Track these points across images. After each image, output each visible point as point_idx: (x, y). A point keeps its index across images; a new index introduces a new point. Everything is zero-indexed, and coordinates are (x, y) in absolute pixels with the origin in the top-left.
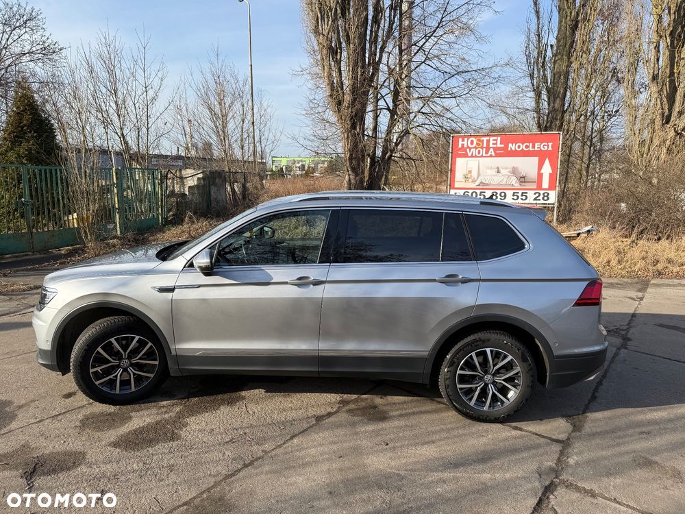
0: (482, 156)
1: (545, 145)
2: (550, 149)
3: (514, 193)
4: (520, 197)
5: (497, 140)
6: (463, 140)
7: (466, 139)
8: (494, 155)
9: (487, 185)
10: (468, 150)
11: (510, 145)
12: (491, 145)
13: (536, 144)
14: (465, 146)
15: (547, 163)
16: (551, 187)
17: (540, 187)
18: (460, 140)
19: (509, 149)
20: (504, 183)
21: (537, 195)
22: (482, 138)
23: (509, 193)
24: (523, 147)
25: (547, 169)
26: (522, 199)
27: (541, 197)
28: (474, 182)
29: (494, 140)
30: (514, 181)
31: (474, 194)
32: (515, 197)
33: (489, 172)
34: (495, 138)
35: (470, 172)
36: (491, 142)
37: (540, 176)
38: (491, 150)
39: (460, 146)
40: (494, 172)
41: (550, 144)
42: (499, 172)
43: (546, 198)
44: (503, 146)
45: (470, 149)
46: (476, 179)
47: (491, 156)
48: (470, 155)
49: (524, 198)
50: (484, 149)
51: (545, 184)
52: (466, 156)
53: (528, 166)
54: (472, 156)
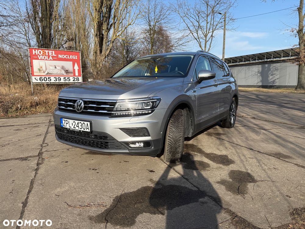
0: (46, 60)
1: (74, 57)
2: (76, 58)
3: (64, 78)
4: (67, 80)
5: (52, 52)
6: (35, 51)
7: (37, 50)
8: (52, 59)
9: (51, 74)
10: (38, 56)
11: (59, 55)
12: (50, 55)
13: (71, 56)
14: (37, 54)
15: (76, 64)
16: (79, 75)
17: (74, 75)
18: (33, 50)
19: (59, 57)
20: (59, 73)
21: (74, 78)
22: (45, 51)
23: (62, 78)
24: (65, 57)
25: (76, 67)
26: (68, 81)
27: (76, 80)
28: (44, 72)
29: (51, 52)
30: (63, 72)
31: (45, 78)
32: (65, 80)
33: (51, 68)
34: (52, 51)
35: (41, 67)
36: (50, 53)
37: (74, 70)
38: (51, 57)
39: (34, 54)
40: (53, 68)
41: (76, 56)
42: (56, 68)
43: (78, 80)
44: (56, 55)
45: (40, 55)
46: (45, 70)
47: (51, 60)
48: (40, 58)
49: (69, 80)
50: (47, 56)
51: (77, 74)
52: (38, 59)
53: (68, 65)
54: (41, 59)
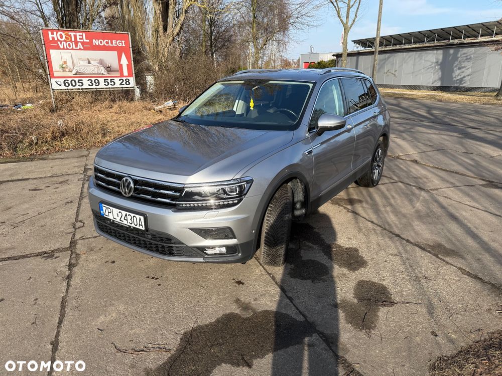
0: (73, 49)
1: (119, 42)
2: (124, 45)
3: (105, 80)
4: (110, 83)
5: (82, 36)
6: (52, 34)
7: (55, 33)
8: (82, 48)
9: (83, 74)
10: (59, 42)
11: (94, 41)
12: (78, 40)
13: (114, 41)
14: (56, 39)
15: (123, 56)
16: (130, 75)
17: (122, 75)
18: (50, 33)
19: (94, 44)
20: (95, 71)
21: (121, 81)
22: (70, 33)
23: (101, 80)
24: (104, 43)
25: (124, 61)
26: (111, 84)
27: (124, 83)
28: (70, 71)
29: (80, 35)
30: (103, 70)
31: (73, 82)
32: (107, 84)
33: (82, 63)
34: (81, 34)
35: (65, 63)
36: (78, 37)
37: (121, 66)
38: (79, 44)
39: (51, 39)
40: (86, 63)
41: (123, 42)
42: (89, 63)
43: (128, 83)
44: (88, 41)
46: (72, 67)
47: (80, 49)
48: (62, 47)
49: (113, 83)
50: (73, 43)
51: (126, 73)
52: (58, 48)
53: (110, 57)
54: (64, 49)
